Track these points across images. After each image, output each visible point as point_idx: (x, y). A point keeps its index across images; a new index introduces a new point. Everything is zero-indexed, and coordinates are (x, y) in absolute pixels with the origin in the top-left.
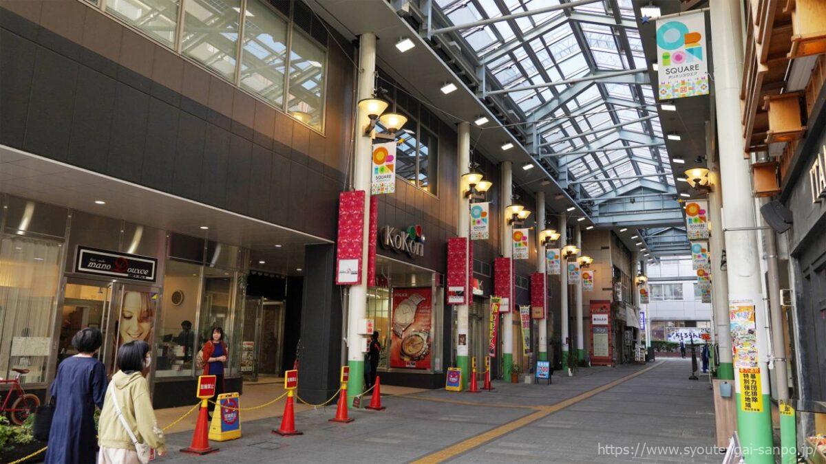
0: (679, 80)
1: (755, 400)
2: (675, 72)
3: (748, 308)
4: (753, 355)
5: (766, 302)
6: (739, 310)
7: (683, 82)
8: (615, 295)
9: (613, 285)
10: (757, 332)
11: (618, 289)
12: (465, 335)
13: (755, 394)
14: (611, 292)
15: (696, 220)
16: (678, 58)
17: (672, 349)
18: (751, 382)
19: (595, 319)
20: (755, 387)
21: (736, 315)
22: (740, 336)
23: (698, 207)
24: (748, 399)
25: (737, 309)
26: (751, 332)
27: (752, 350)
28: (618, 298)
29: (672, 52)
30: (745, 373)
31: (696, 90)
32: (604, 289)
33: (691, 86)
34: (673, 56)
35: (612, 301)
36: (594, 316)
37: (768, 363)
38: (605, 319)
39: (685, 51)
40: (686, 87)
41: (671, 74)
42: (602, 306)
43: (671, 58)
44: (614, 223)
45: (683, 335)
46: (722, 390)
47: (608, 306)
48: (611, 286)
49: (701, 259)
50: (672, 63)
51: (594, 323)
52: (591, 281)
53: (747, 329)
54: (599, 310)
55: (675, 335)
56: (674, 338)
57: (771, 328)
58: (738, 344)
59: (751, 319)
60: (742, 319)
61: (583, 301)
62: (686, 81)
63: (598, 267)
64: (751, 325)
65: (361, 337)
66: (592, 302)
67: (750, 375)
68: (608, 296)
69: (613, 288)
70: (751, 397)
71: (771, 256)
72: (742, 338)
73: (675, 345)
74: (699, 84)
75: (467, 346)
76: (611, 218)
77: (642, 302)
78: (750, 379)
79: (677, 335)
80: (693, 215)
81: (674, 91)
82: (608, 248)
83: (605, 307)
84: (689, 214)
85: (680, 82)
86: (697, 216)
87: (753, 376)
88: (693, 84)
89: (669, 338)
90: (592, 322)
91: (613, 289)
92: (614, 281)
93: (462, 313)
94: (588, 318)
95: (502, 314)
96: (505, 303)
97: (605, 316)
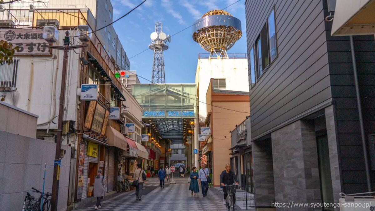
11: (167, 154)
14: (165, 154)
32: (163, 154)
42: (163, 158)
44: (167, 138)
52: (161, 152)
55: (176, 165)
63: (162, 148)
66: (160, 157)
68: (164, 156)
82: (165, 143)
92: (166, 152)
93: (150, 162)
94: (159, 161)
95: (151, 162)
96: (152, 159)
97: (164, 161)
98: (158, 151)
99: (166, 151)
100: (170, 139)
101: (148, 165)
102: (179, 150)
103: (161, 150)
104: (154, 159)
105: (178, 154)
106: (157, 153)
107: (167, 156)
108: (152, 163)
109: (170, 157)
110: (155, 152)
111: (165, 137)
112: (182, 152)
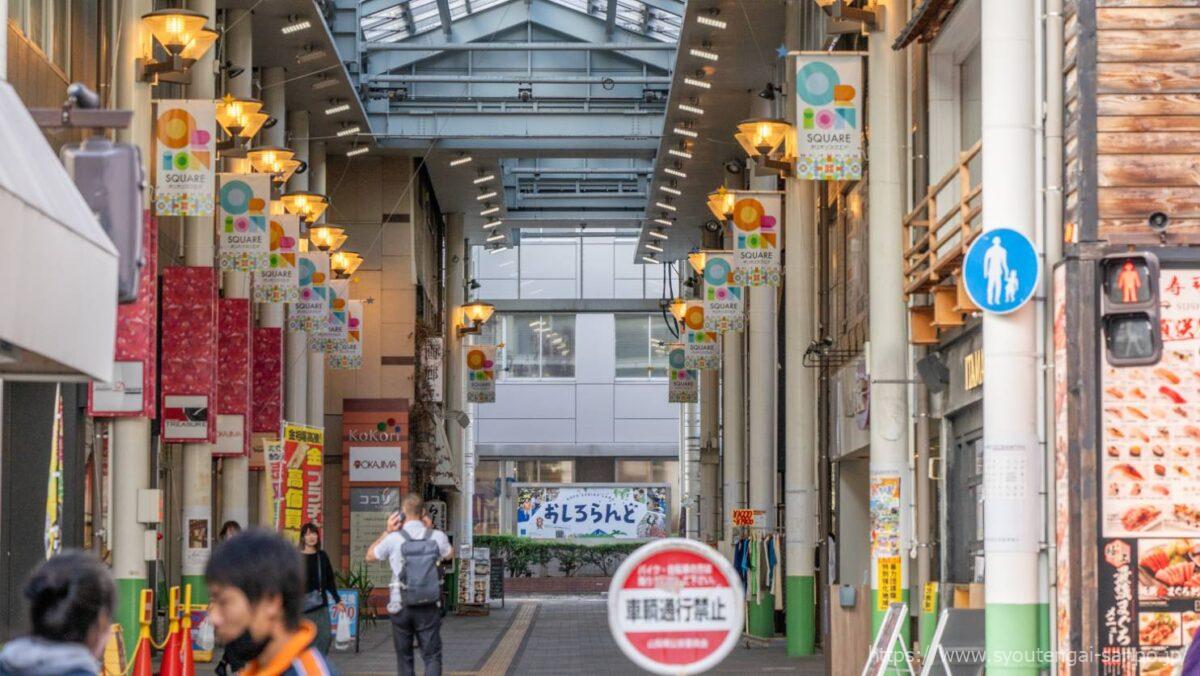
0: (825, 153)
1: (894, 596)
2: (820, 141)
3: (893, 480)
4: (894, 540)
5: (913, 472)
6: (883, 484)
7: (829, 158)
8: (421, 378)
9: (418, 348)
10: (901, 512)
11: (432, 362)
12: (204, 522)
13: (894, 588)
14: (410, 370)
15: (754, 241)
16: (825, 120)
17: (530, 566)
18: (890, 574)
19: (358, 464)
20: (895, 580)
21: (878, 490)
22: (881, 517)
23: (760, 209)
24: (886, 595)
25: (880, 482)
26: (894, 511)
27: (893, 534)
28: (430, 392)
29: (817, 110)
30: (884, 564)
31: (846, 172)
32: (386, 361)
33: (839, 165)
34: (818, 114)
35: (412, 402)
36: (356, 453)
37: (910, 550)
38: (392, 464)
39: (834, 112)
40: (832, 166)
41: (814, 143)
42: (384, 417)
43: (814, 117)
44: (437, 140)
45: (572, 512)
46: (842, 597)
47: (402, 418)
48: (410, 352)
49: (726, 301)
50: (816, 126)
51: (356, 475)
52: (355, 335)
53: (890, 508)
54: (372, 433)
55: (541, 512)
56: (539, 525)
57: (917, 506)
58: (879, 527)
59: (895, 496)
60: (885, 494)
61: (328, 401)
62: (833, 156)
63: (371, 284)
64: (895, 503)
65: (143, 527)
66: (350, 405)
67: (890, 566)
68: (397, 384)
69: (418, 356)
70: (889, 593)
71: (923, 415)
72: (884, 519)
73: (541, 552)
74: (850, 164)
75: (209, 548)
76: (429, 122)
77: (471, 398)
78: (890, 570)
79: (550, 513)
80: (748, 227)
81: (818, 169)
82: (404, 218)
83: (391, 422)
84: (740, 225)
85: (825, 157)
86: (758, 232)
87: (893, 567)
88: (842, 162)
89: (521, 525)
90: (347, 473)
91: (416, 361)
92: (421, 335)
93: (198, 465)
94: (336, 460)
95: (219, 461)
96: (232, 429)
97: (393, 454)
98: (321, 311)
99: (429, 322)
100: (488, 158)
101: (173, 505)
102: (582, 322)
103: (355, 307)
104: (265, 418)
105: (568, 371)
106: (299, 341)
107: (437, 385)
108: (238, 478)
109: (471, 409)
110: (275, 320)
111: (407, 129)
112: (627, 346)
